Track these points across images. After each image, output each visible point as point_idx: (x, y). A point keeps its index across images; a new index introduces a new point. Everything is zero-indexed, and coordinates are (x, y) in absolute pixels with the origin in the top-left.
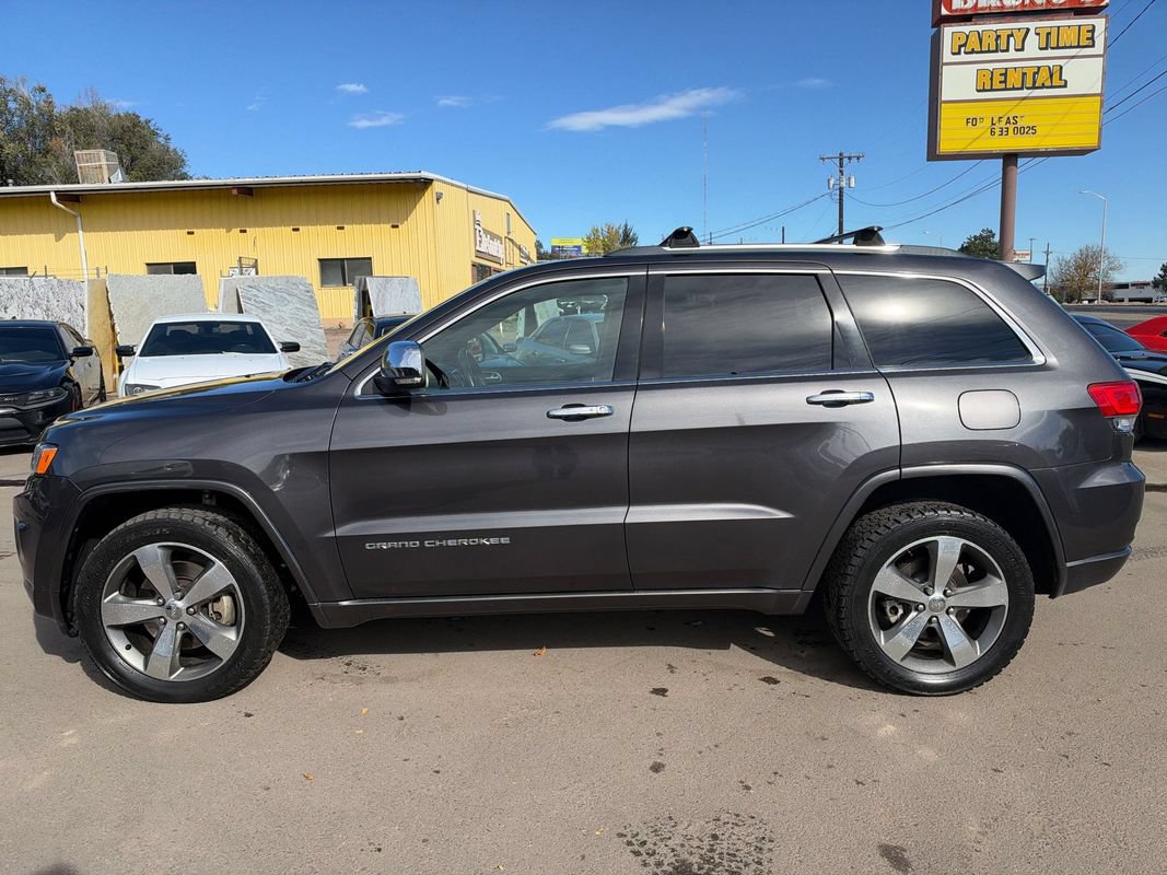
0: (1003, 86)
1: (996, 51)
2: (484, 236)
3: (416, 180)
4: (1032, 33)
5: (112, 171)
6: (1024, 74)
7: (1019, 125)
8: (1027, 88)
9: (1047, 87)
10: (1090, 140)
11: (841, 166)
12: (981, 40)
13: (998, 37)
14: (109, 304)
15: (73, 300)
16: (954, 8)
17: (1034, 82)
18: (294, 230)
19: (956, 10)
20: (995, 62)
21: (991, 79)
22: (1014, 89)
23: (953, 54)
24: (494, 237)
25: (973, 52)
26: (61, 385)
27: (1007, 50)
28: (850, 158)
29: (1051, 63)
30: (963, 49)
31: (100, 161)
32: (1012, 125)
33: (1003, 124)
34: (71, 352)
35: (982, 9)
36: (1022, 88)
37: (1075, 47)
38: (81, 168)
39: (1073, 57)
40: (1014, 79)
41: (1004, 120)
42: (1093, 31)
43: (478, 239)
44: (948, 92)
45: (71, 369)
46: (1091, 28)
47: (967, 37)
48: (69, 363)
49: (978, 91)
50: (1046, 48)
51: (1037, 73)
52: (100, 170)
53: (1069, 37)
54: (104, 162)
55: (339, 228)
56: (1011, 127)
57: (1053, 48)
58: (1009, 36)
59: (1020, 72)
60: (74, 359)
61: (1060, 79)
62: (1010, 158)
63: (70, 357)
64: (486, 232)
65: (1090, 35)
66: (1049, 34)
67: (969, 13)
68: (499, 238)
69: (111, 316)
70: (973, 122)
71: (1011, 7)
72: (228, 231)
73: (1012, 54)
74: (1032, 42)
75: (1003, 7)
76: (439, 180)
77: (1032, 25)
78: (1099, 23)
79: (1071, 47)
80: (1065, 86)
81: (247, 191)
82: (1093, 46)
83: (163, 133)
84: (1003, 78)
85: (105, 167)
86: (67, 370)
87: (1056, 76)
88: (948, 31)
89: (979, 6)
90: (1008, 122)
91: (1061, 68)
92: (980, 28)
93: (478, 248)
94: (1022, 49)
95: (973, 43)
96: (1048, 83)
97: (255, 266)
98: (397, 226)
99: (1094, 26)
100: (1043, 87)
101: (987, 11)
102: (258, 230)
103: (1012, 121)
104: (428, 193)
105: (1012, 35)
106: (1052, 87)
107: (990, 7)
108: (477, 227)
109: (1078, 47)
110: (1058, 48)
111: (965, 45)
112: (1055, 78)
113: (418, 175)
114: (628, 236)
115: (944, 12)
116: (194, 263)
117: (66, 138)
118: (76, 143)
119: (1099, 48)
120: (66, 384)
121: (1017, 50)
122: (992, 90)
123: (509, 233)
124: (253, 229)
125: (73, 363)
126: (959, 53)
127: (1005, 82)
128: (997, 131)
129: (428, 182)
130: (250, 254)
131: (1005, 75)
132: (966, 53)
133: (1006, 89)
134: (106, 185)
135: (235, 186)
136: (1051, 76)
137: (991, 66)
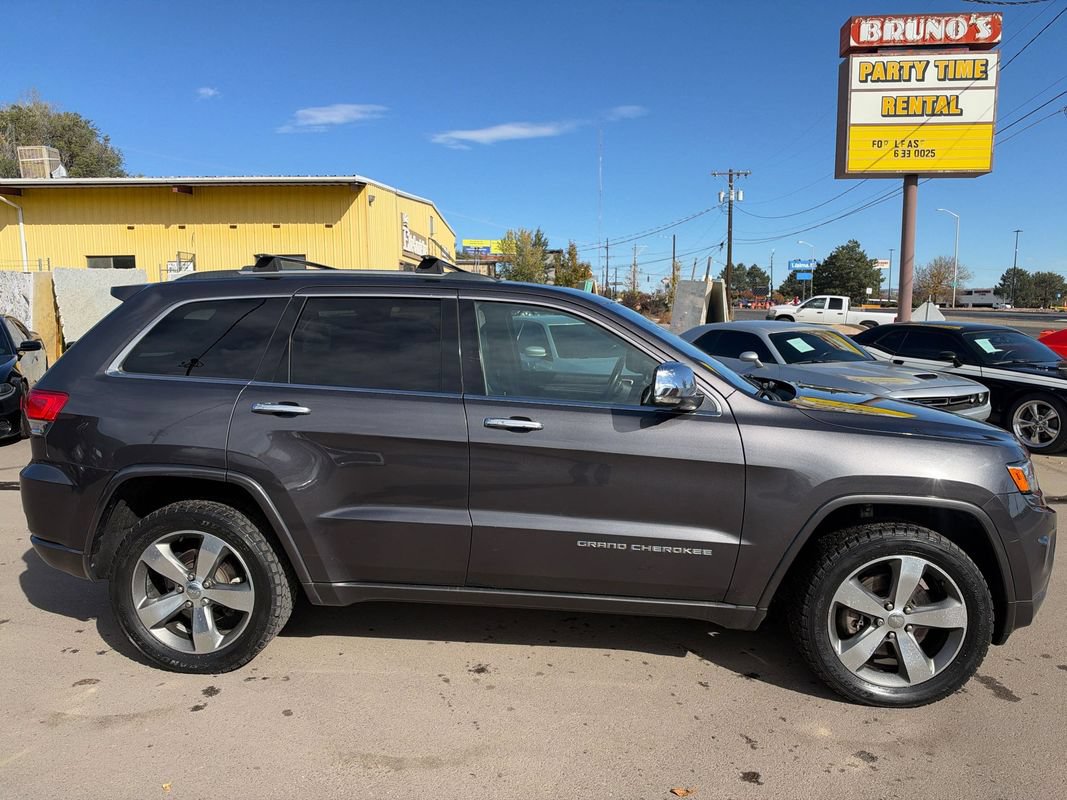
0: (905, 112)
1: (899, 81)
2: (410, 237)
3: (350, 183)
4: (931, 65)
5: (53, 166)
6: (924, 102)
7: (919, 148)
8: (927, 115)
9: (945, 115)
10: (983, 164)
11: (731, 181)
12: (885, 70)
13: (901, 68)
14: (55, 297)
15: (16, 291)
16: (862, 39)
17: (933, 109)
18: (231, 227)
19: (864, 43)
20: (899, 90)
21: (895, 105)
22: (915, 115)
23: (861, 81)
24: (419, 237)
25: (878, 80)
26: (8, 381)
27: (909, 80)
28: (738, 175)
29: (948, 93)
30: (869, 77)
31: (42, 156)
32: (914, 148)
33: (905, 147)
34: (18, 346)
35: (887, 42)
36: (922, 115)
37: (970, 79)
38: (23, 163)
39: (967, 88)
40: (915, 107)
41: (906, 143)
42: (986, 65)
43: (405, 239)
44: (855, 116)
45: (18, 364)
46: (984, 62)
47: (874, 67)
48: (16, 357)
49: (883, 116)
50: (944, 80)
51: (936, 101)
52: (43, 166)
53: (965, 70)
54: (46, 158)
55: (275, 227)
56: (913, 150)
57: (950, 80)
58: (911, 68)
59: (920, 100)
60: (21, 353)
61: (957, 108)
62: (911, 178)
63: (16, 351)
64: (413, 233)
65: (983, 68)
66: (946, 67)
67: (875, 45)
68: (424, 239)
69: (56, 308)
70: (879, 144)
71: (913, 41)
72: (167, 227)
73: (914, 84)
74: (932, 73)
75: (906, 41)
76: (370, 184)
77: (932, 58)
78: (992, 58)
79: (966, 79)
80: (961, 114)
81: (187, 189)
82: (986, 78)
83: (102, 133)
84: (905, 105)
85: (47, 163)
86: (15, 366)
87: (953, 104)
88: (856, 61)
89: (884, 39)
90: (910, 145)
91: (957, 97)
92: (885, 59)
93: (405, 248)
94: (923, 80)
95: (879, 73)
96: (945, 111)
97: (193, 260)
98: (331, 226)
99: (987, 61)
100: (941, 114)
101: (892, 44)
102: (196, 227)
103: (913, 144)
104: (361, 196)
105: (913, 67)
106: (949, 115)
107: (894, 40)
108: (404, 228)
109: (973, 79)
110: (954, 79)
111: (871, 74)
112: (952, 107)
113: (353, 178)
114: (540, 240)
115: (853, 43)
116: (134, 256)
117: (7, 134)
118: (17, 140)
119: (992, 80)
120: (13, 379)
121: (918, 80)
122: (895, 115)
123: (432, 234)
124: (190, 226)
125: (20, 357)
126: (866, 81)
127: (907, 108)
128: (900, 153)
129: (361, 186)
130: (188, 249)
131: (907, 102)
132: (872, 81)
133: (908, 115)
134: (48, 180)
135: (175, 185)
136: (948, 104)
137: (894, 94)
